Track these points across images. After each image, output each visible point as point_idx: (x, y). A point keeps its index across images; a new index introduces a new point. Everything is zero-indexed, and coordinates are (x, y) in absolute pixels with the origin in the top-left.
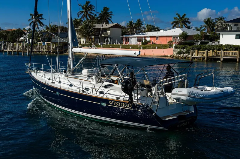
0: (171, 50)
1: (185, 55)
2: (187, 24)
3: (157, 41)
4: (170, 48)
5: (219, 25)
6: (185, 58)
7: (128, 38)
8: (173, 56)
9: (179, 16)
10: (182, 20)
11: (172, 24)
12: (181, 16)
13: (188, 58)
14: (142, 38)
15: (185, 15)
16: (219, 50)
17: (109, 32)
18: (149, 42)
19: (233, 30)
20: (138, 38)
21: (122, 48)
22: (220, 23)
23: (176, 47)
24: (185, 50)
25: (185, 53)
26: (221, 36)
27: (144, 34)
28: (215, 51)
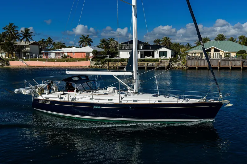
0: (89, 62)
1: (101, 66)
2: (91, 43)
3: (74, 56)
4: (87, 60)
5: (113, 44)
6: (101, 67)
7: (48, 53)
8: (92, 66)
9: (84, 37)
10: (87, 40)
11: (79, 42)
12: (86, 37)
13: (103, 67)
14: (60, 53)
15: (88, 36)
16: (123, 61)
17: (28, 49)
18: (68, 56)
19: (126, 48)
20: (56, 53)
21: (48, 61)
22: (113, 42)
23: (92, 60)
24: (100, 62)
25: (101, 64)
26: (120, 53)
27: (60, 50)
28: (121, 62)
